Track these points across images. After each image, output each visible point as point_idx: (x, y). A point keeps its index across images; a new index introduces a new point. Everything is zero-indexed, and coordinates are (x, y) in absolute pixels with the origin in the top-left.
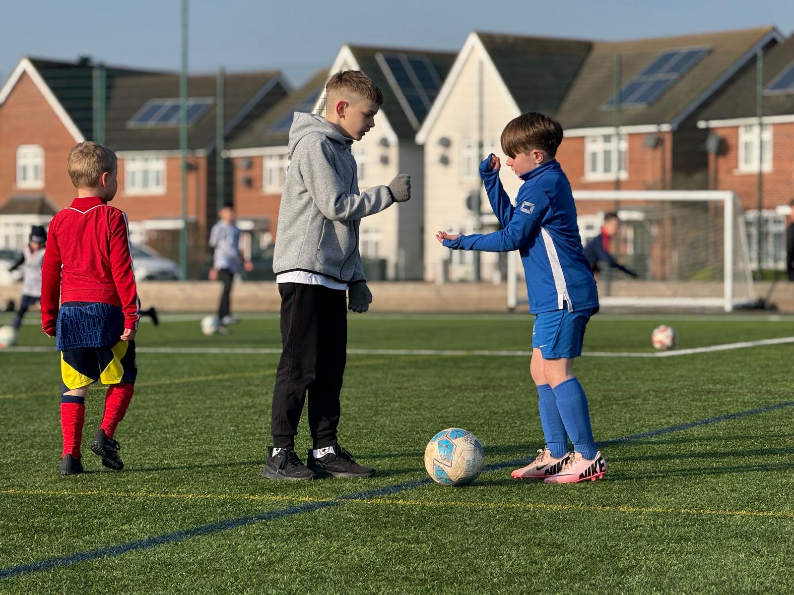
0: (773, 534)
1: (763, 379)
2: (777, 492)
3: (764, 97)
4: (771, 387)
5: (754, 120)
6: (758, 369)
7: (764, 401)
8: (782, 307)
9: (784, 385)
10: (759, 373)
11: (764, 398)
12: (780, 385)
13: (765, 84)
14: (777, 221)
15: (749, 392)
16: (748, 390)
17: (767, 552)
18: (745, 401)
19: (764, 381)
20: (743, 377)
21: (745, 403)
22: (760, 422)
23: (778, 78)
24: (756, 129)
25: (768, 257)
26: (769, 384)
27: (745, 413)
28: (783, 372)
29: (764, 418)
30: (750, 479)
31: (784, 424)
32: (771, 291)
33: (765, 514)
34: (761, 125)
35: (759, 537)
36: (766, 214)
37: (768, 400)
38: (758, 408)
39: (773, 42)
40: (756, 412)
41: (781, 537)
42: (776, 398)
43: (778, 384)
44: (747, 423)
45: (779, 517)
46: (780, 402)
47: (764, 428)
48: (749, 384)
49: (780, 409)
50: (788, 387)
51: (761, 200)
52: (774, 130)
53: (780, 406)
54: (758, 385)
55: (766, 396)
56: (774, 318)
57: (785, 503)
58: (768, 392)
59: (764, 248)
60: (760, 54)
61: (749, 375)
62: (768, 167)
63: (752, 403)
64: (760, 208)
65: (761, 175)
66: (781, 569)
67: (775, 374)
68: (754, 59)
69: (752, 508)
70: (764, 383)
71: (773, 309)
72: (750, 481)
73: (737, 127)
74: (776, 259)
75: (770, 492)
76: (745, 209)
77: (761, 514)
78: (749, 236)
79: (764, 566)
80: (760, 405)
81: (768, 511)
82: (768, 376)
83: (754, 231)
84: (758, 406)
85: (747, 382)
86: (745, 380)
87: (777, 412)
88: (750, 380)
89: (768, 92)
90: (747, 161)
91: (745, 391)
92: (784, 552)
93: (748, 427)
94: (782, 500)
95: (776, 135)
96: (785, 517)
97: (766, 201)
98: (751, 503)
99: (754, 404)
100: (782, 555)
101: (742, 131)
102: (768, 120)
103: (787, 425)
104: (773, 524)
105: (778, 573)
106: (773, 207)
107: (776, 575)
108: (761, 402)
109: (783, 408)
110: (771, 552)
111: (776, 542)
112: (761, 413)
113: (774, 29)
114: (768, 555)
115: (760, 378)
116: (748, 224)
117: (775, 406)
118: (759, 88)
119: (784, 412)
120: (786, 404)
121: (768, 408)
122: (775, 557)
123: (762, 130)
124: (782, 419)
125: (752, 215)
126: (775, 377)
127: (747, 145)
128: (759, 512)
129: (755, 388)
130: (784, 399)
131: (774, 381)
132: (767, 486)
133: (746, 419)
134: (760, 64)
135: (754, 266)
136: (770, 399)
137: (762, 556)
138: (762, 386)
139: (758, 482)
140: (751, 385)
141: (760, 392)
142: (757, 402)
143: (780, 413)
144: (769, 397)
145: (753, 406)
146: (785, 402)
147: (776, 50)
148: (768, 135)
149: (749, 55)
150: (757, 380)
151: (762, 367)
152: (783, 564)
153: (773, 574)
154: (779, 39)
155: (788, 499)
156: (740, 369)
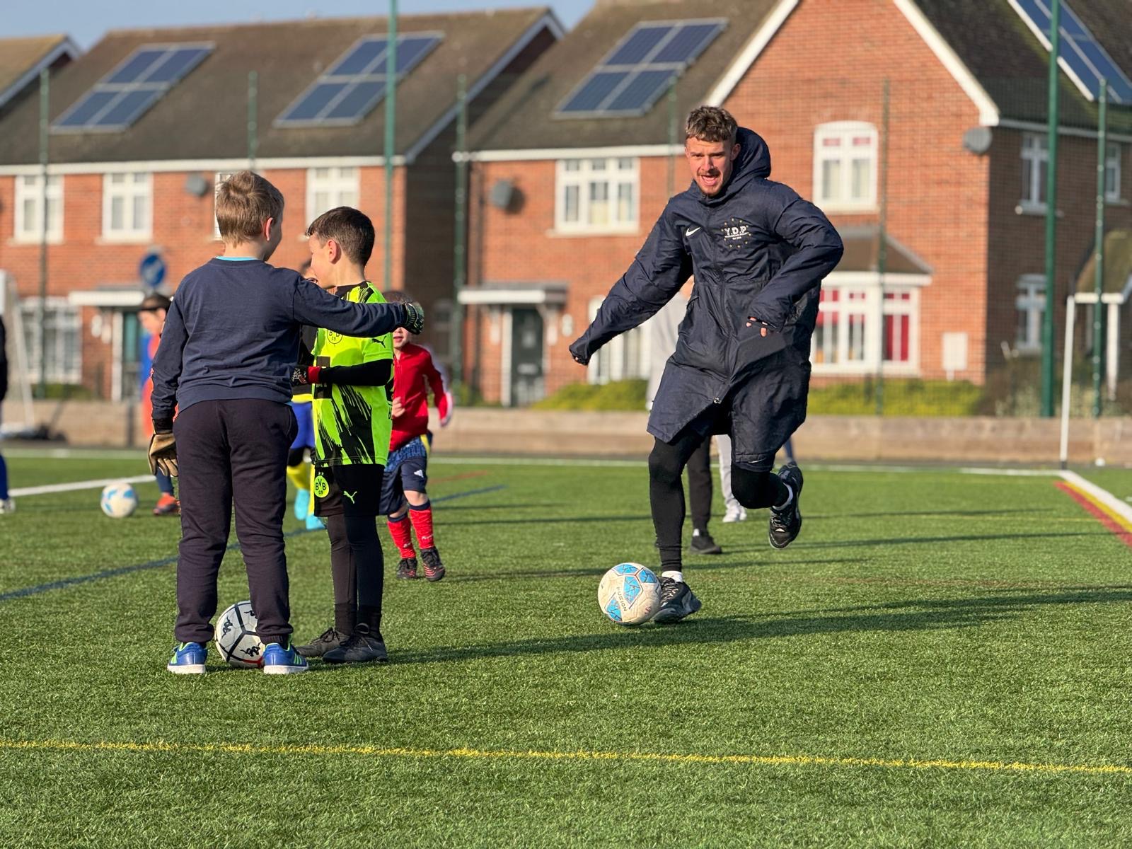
0: (34, 775)
1: (37, 545)
2: (45, 712)
3: (50, 136)
4: (49, 556)
5: (36, 169)
6: (33, 530)
7: (37, 576)
8: (74, 437)
9: (66, 554)
10: (34, 535)
11: (37, 573)
12: (61, 553)
13: (52, 119)
14: (69, 314)
15: (15, 564)
16: (15, 561)
17: (23, 801)
18: (10, 576)
19: (39, 547)
20: (9, 541)
21: (9, 579)
22: (29, 607)
23: (71, 111)
24: (40, 182)
25: (54, 366)
26: (46, 551)
27: (9, 595)
28: (67, 534)
29: (34, 603)
30: (7, 694)
31: (62, 611)
32: (57, 414)
33: (24, 745)
34: (47, 176)
35: (14, 779)
36: (52, 303)
37: (43, 575)
38: (27, 588)
39: (64, 59)
40: (25, 593)
41: (45, 779)
42: (54, 573)
43: (59, 551)
44: (10, 609)
45: (44, 750)
46: (60, 578)
47: (34, 617)
48: (17, 551)
49: (59, 589)
50: (72, 556)
51: (44, 283)
52: (66, 184)
53: (59, 584)
54: (30, 553)
55: (40, 570)
56: (60, 453)
57: (55, 728)
58: (45, 563)
59: (50, 353)
60: (45, 75)
61: (19, 539)
62: (56, 235)
63: (19, 581)
64: (43, 294)
65: (45, 247)
66: (41, 826)
67: (55, 536)
68: (35, 83)
69: (7, 736)
70: (39, 550)
71: (61, 439)
72: (7, 697)
73: (14, 177)
74: (67, 368)
75: (35, 711)
76: (23, 296)
77: (19, 746)
78: (28, 335)
79: (16, 822)
80: (32, 582)
81: (29, 740)
82: (44, 540)
83: (36, 327)
84: (28, 585)
85: (15, 548)
86: (13, 546)
87: (55, 593)
88: (20, 545)
89: (56, 129)
90: (27, 226)
91: (11, 561)
92: (47, 800)
93: (11, 615)
94: (51, 723)
95: (67, 191)
96: (53, 750)
97: (52, 285)
98: (6, 728)
99: (22, 581)
100: (43, 805)
101: (20, 183)
102: (54, 169)
103: (67, 613)
104: (34, 759)
105: (36, 832)
106: (63, 294)
107: (32, 834)
108: (32, 579)
109: (62, 587)
110: (28, 802)
111: (36, 785)
112: (31, 594)
113: (67, 39)
114: (23, 806)
115: (33, 543)
116: (27, 316)
117: (51, 585)
118: (44, 123)
119: (64, 593)
120: (68, 581)
121: (42, 588)
122: (33, 808)
123: (47, 183)
124: (60, 604)
125: (32, 304)
126: (54, 541)
127: (28, 203)
128: (17, 742)
129: (26, 557)
130: (65, 574)
131: (53, 548)
132: (31, 703)
133: (9, 603)
134: (44, 90)
135: (34, 377)
136: (45, 574)
137: (15, 807)
138: (36, 555)
139: (18, 697)
140: (20, 553)
141: (32, 564)
142: (28, 579)
143: (57, 595)
144: (45, 570)
145: (20, 585)
146: (68, 579)
147: (68, 70)
148: (56, 191)
149: (29, 77)
150: (29, 545)
151: (38, 527)
152: (44, 818)
153: (28, 834)
154: (74, 54)
155: (59, 721)
156: (6, 529)
